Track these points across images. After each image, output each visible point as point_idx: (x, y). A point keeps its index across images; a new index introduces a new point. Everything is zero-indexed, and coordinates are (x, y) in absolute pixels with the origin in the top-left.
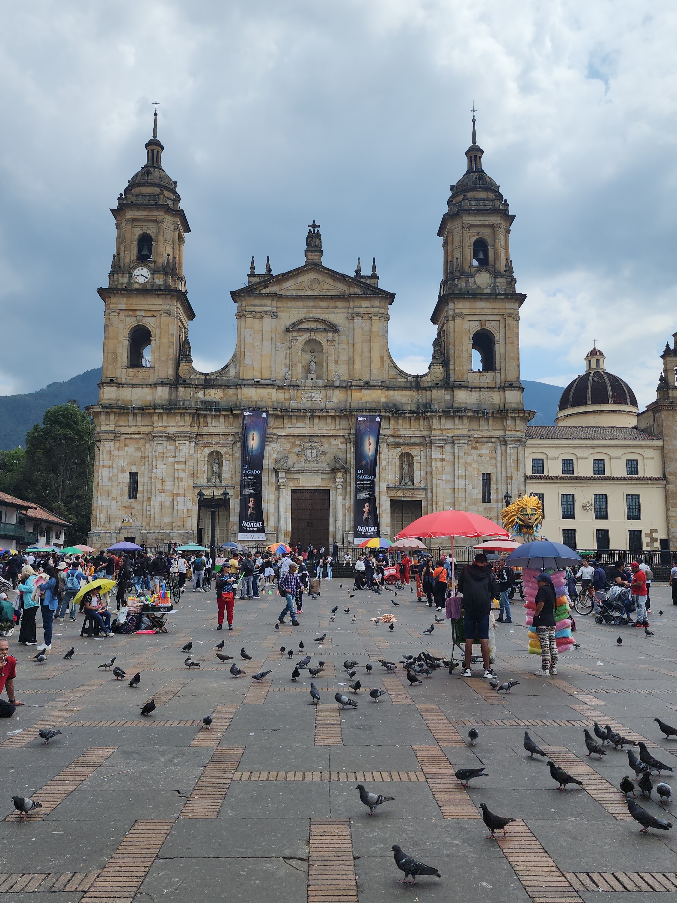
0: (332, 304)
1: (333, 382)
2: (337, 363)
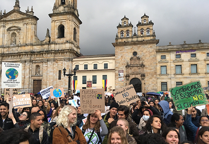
0: (19, 22)
1: (18, 45)
2: (20, 39)
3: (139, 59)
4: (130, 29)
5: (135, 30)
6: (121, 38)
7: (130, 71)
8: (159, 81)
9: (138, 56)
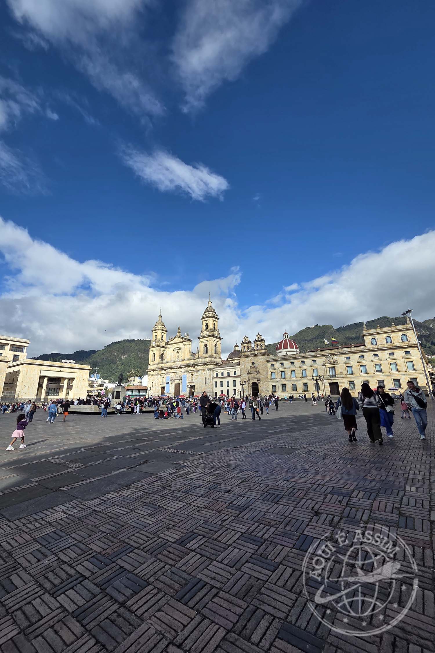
1: (180, 360)
2: (181, 356)
3: (255, 367)
4: (249, 345)
5: (253, 345)
6: (244, 352)
7: (250, 377)
8: (270, 385)
9: (255, 365)
